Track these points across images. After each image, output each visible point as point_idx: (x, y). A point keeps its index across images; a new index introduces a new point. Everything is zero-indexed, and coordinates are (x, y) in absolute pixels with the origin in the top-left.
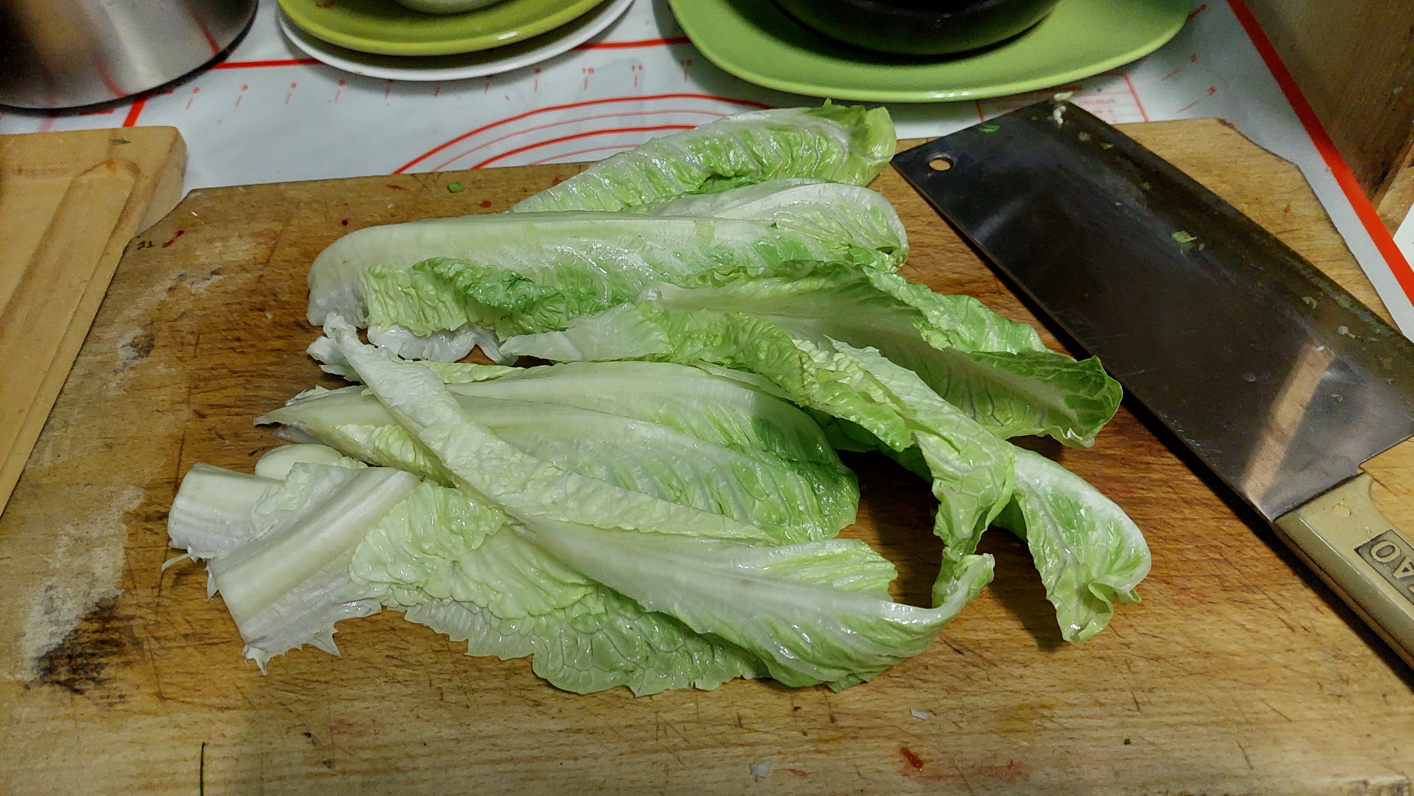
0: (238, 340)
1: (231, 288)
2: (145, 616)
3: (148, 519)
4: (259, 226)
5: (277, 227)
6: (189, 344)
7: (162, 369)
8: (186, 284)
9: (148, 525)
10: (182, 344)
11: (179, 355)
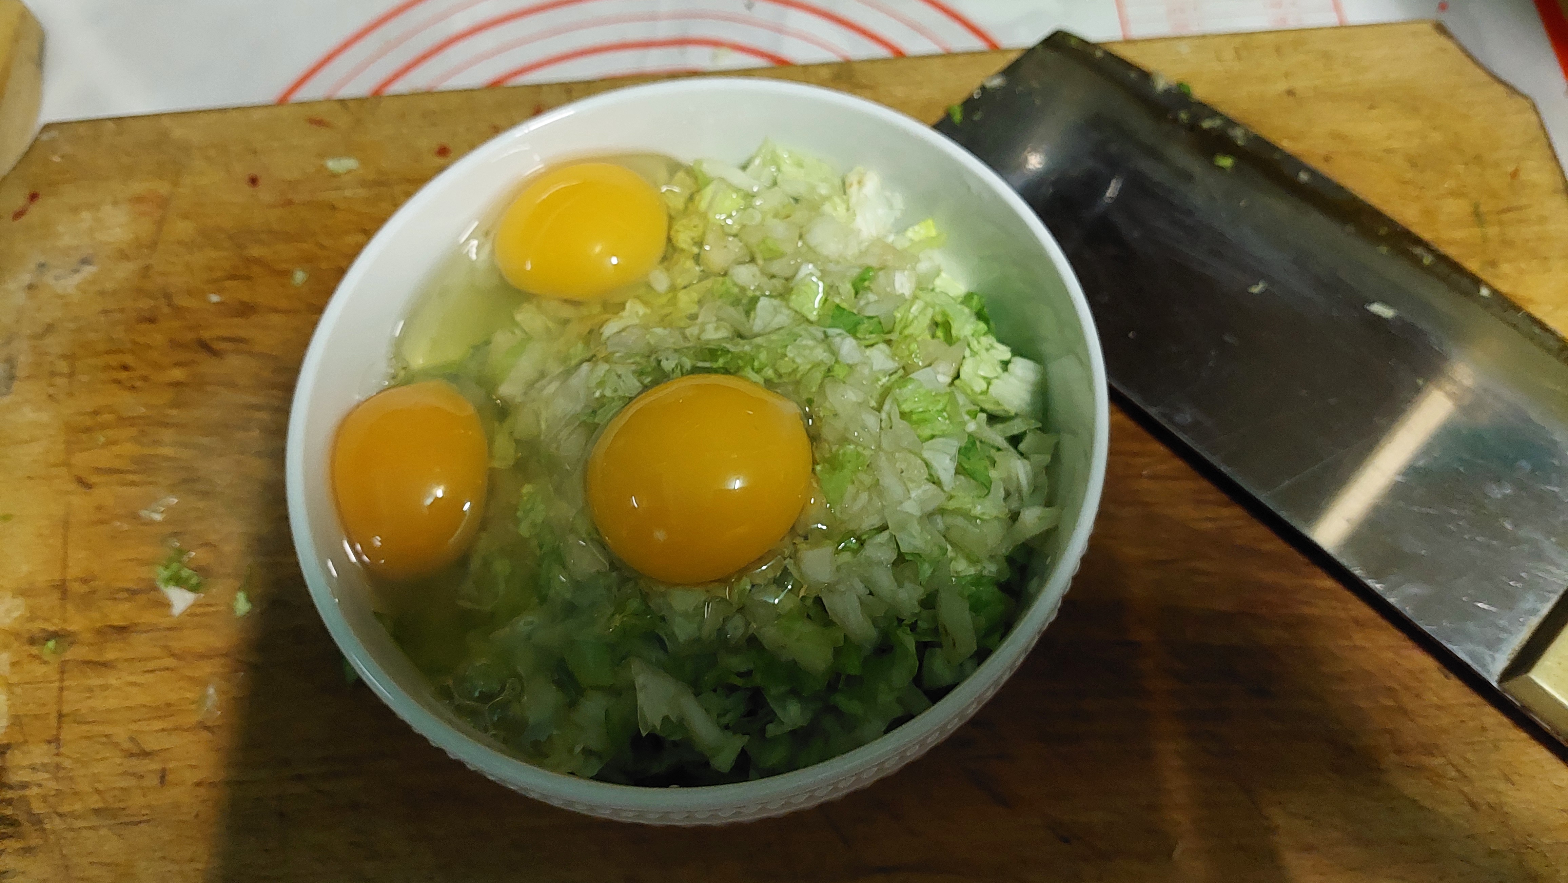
0: (125, 368)
1: (109, 286)
2: (43, 783)
3: (32, 641)
4: (138, 187)
5: (163, 188)
6: (61, 375)
7: (29, 414)
8: (49, 279)
9: (34, 650)
10: (53, 374)
11: (51, 391)
